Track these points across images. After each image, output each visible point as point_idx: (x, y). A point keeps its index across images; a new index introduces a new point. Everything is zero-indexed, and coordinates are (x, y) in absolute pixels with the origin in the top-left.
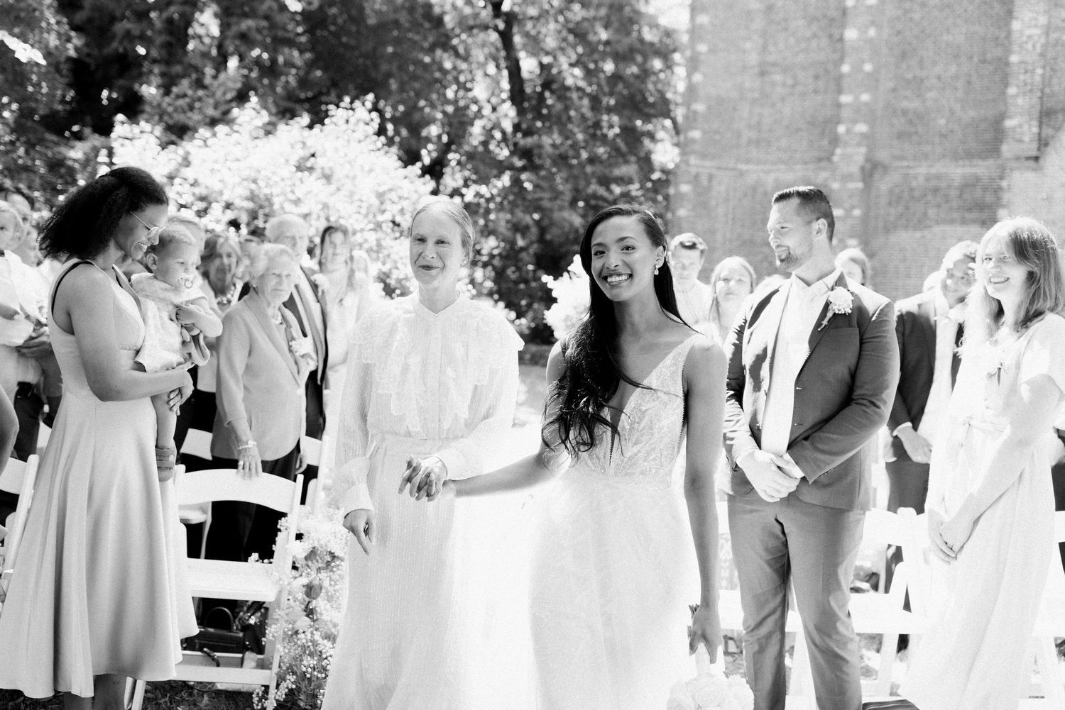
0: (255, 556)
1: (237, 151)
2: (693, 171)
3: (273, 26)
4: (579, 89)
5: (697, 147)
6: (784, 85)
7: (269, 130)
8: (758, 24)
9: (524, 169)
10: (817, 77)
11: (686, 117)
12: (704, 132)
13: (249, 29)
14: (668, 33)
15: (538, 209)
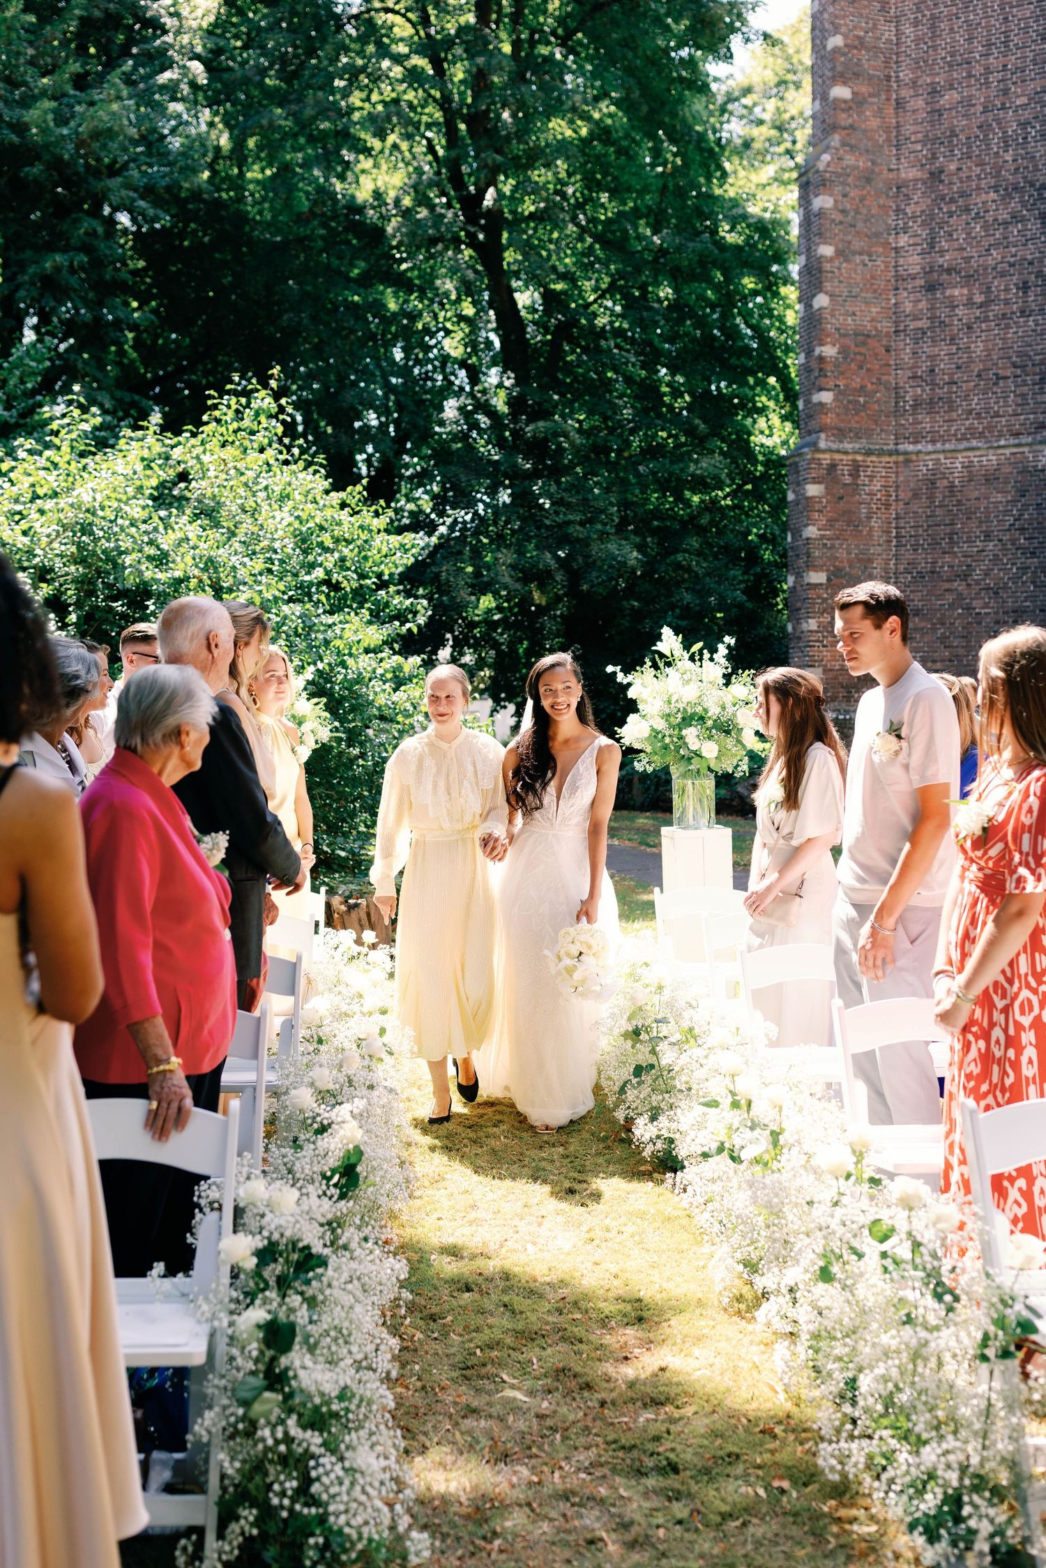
0: (159, 1267)
1: (52, 480)
2: (826, 458)
3: (97, 263)
4: (619, 333)
5: (829, 419)
6: (970, 303)
7: (103, 441)
8: (918, 203)
9: (534, 475)
10: (1025, 287)
11: (805, 369)
12: (839, 393)
13: (57, 269)
14: (763, 228)
15: (564, 540)
